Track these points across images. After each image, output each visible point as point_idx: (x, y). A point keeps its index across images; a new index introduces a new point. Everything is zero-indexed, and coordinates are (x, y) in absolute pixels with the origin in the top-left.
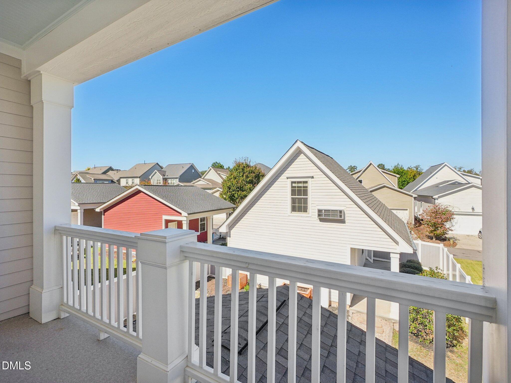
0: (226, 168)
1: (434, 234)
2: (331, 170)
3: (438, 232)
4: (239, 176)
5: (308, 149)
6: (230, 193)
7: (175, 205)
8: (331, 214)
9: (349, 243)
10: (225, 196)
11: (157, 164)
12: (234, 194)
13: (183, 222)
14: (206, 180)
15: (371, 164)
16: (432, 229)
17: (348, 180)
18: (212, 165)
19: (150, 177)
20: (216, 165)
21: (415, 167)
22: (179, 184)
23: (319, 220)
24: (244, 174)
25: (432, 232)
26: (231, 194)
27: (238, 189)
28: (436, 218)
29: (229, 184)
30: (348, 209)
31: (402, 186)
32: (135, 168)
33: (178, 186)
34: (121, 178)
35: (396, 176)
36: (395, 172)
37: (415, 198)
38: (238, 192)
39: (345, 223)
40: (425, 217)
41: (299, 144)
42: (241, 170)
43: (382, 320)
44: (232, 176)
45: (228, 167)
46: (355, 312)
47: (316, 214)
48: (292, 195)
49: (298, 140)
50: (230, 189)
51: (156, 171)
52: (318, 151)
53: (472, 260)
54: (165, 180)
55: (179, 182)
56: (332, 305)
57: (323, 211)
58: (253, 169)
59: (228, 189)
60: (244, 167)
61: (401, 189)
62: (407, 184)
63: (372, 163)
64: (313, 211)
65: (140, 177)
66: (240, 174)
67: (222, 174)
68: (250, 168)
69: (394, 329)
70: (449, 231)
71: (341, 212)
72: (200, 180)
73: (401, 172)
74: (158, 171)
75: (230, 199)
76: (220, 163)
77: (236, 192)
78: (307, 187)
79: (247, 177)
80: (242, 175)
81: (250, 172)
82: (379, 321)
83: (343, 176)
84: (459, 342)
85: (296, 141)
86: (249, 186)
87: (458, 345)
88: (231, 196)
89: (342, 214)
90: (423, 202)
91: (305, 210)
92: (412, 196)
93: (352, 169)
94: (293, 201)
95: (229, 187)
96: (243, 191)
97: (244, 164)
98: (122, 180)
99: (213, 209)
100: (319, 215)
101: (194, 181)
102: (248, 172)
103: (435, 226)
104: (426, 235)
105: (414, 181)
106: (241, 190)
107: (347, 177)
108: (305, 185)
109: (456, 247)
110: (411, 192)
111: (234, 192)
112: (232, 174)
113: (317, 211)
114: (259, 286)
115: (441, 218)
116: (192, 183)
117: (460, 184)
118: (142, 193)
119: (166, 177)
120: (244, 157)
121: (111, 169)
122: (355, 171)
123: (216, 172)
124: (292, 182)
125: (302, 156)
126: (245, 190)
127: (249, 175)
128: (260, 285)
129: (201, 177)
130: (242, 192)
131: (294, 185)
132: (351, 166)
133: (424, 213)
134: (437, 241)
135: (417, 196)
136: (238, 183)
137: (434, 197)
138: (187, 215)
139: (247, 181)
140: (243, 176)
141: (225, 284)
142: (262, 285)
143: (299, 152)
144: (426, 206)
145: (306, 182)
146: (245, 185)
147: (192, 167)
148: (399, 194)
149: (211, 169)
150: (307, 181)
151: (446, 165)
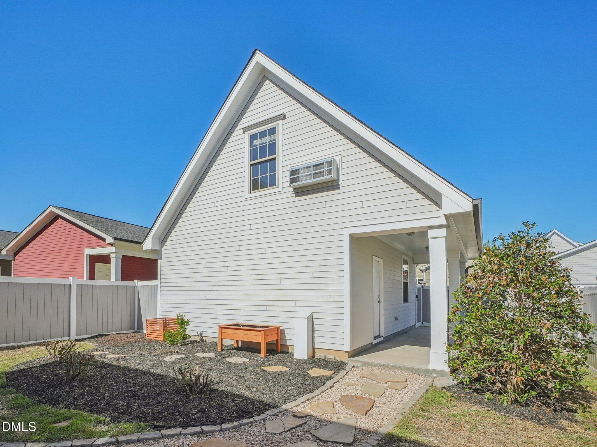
8: (312, 172)
9: (346, 225)
13: (111, 256)
23: (293, 194)
30: (344, 160)
39: (339, 188)
41: (259, 57)
43: (412, 375)
47: (289, 180)
48: (251, 160)
49: (256, 50)
56: (317, 355)
57: (299, 171)
69: (431, 385)
71: (330, 163)
78: (275, 138)
85: (254, 53)
89: (332, 168)
91: (273, 181)
94: (253, 169)
100: (292, 182)
108: (272, 136)
114: (200, 337)
118: (60, 220)
128: (201, 335)
131: (254, 141)
138: (113, 241)
142: (205, 335)
143: (262, 80)
145: (274, 130)
151: (555, 233)
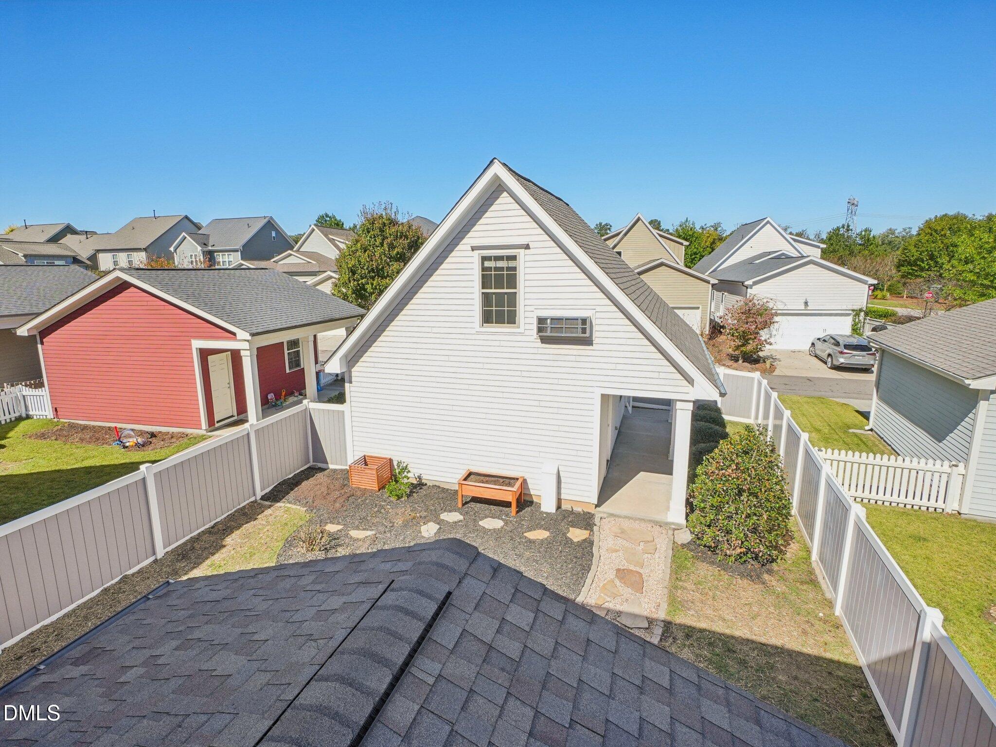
0: (347, 228)
1: (741, 352)
2: (566, 231)
3: (749, 348)
4: (375, 244)
5: (518, 180)
6: (356, 283)
7: (217, 316)
8: (564, 326)
9: (598, 384)
10: (344, 290)
11: (186, 217)
12: (363, 285)
13: (243, 353)
14: (305, 254)
15: (639, 219)
16: (739, 343)
17: (599, 253)
18: (317, 221)
19: (172, 249)
20: (326, 221)
21: (712, 226)
22: (243, 265)
23: (539, 340)
24: (384, 239)
25: (737, 348)
26: (358, 284)
27: (373, 274)
28: (747, 323)
29: (353, 262)
30: (598, 315)
31: (692, 262)
32: (132, 226)
33: (239, 268)
34: (98, 251)
35: (682, 244)
36: (679, 237)
37: (713, 285)
38: (374, 280)
39: (592, 344)
40: (730, 321)
41: (497, 169)
42: (377, 232)
43: (655, 527)
44: (359, 245)
45: (352, 226)
46: (605, 515)
47: (534, 327)
48: (483, 288)
49: (495, 158)
50: (354, 273)
51: (184, 234)
52: (538, 187)
53: (799, 396)
54: (210, 255)
55: (242, 259)
56: (564, 507)
57: (549, 321)
58: (405, 229)
59: (351, 274)
60: (384, 224)
61: (690, 268)
62: (700, 259)
63: (641, 217)
64: (527, 320)
65: (145, 250)
66: (375, 240)
67: (338, 241)
68: (396, 227)
69: (674, 542)
70: (766, 345)
71: (584, 321)
72: (291, 255)
73: (690, 235)
74: (190, 234)
75: (356, 295)
76: (334, 217)
77: (368, 279)
78: (515, 269)
79: (392, 246)
80: (380, 243)
81: (397, 236)
82: (649, 529)
83: (591, 244)
84: (781, 551)
85: (492, 162)
86: (395, 266)
87: (779, 558)
88: (357, 290)
89: (588, 326)
90: (726, 294)
91: (511, 319)
92: (708, 282)
93: (603, 229)
94: (487, 299)
95: (352, 270)
96: (383, 277)
97: (385, 217)
98: (101, 256)
99: (314, 321)
100: (540, 330)
101: (277, 256)
102: (392, 236)
103: (745, 338)
104: (728, 355)
105: (712, 253)
106: (379, 276)
107: (599, 247)
108: (512, 264)
109: (774, 374)
110: (707, 274)
111: (363, 281)
112: (357, 241)
113: (535, 321)
114: (418, 479)
115: (756, 322)
116: (272, 260)
117: (789, 258)
119: (210, 248)
120: (382, 203)
121: (69, 230)
122: (607, 234)
123: (326, 236)
124: (484, 259)
125: (504, 198)
126: (388, 276)
127: (395, 243)
128: (420, 477)
129: (292, 248)
130: (382, 279)
131: (487, 264)
132: (600, 224)
133: (727, 313)
134: (744, 363)
135: (717, 282)
136: (372, 261)
137: (746, 283)
138: (249, 338)
139: (391, 256)
140: (382, 244)
141: (346, 482)
142: (424, 477)
143: (497, 189)
144: (733, 301)
145: (514, 258)
146: (388, 265)
147: (270, 225)
148: (686, 279)
149: (313, 230)
150: (516, 256)
151: (768, 222)
